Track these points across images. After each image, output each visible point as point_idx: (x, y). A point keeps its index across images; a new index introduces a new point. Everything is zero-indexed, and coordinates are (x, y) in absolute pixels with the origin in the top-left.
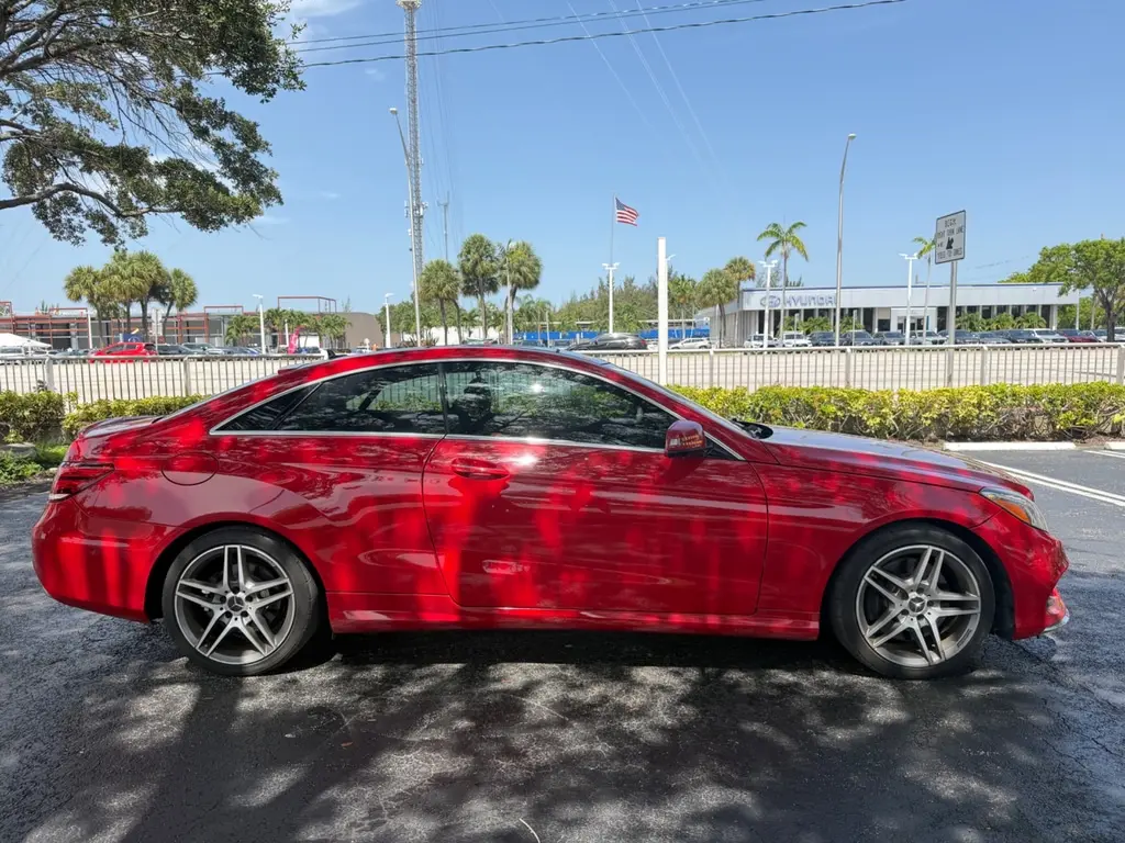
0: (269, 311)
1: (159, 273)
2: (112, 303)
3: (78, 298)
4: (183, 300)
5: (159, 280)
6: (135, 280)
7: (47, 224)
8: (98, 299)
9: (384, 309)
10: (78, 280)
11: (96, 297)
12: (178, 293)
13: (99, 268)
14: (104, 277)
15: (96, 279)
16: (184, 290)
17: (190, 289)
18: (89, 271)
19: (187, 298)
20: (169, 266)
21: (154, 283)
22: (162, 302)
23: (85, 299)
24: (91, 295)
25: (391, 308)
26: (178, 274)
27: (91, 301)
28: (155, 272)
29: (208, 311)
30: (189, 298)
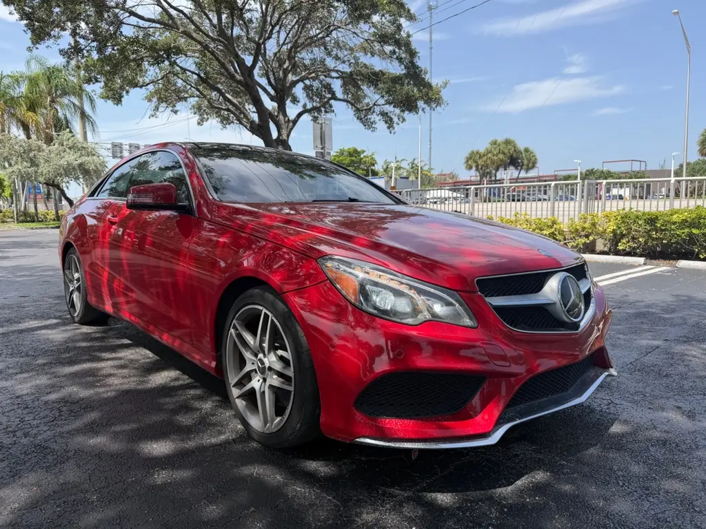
0: (587, 171)
1: (515, 151)
2: (488, 170)
3: (470, 168)
4: (528, 166)
5: (515, 155)
6: (501, 156)
7: (362, 122)
8: (481, 168)
9: (681, 166)
10: (470, 158)
11: (480, 167)
12: (525, 162)
13: (482, 150)
14: (484, 155)
15: (480, 157)
16: (529, 160)
17: (533, 159)
18: (477, 153)
19: (531, 165)
20: (521, 146)
21: (512, 156)
22: (516, 168)
23: (474, 168)
24: (477, 166)
25: (688, 164)
26: (527, 150)
27: (477, 169)
28: (513, 150)
29: (556, 173)
30: (532, 164)
